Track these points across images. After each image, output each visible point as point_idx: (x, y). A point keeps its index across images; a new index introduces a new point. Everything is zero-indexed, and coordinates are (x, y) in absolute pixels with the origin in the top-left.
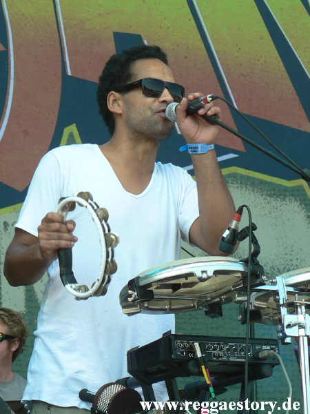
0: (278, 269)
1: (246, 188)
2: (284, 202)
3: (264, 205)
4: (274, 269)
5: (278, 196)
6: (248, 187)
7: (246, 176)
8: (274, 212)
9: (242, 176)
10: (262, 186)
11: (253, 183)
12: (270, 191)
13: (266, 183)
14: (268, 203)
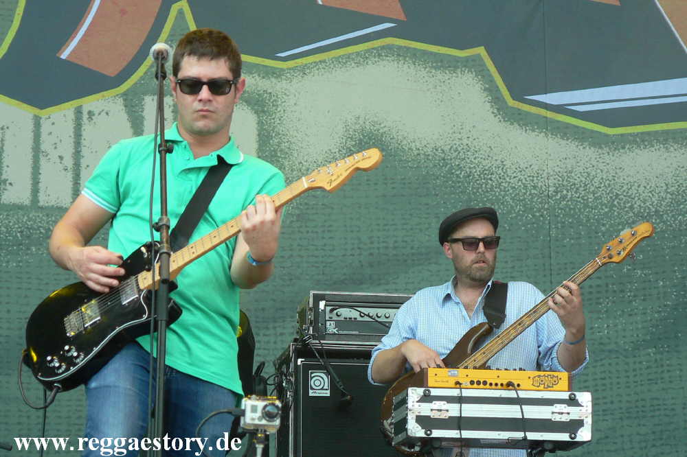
0: (442, 150)
1: (405, 60)
2: (454, 74)
3: (426, 78)
4: (437, 150)
5: (446, 68)
6: (407, 59)
7: (405, 47)
8: (441, 86)
9: (400, 48)
10: (426, 57)
11: (415, 55)
12: (436, 62)
13: (431, 53)
14: (433, 76)
